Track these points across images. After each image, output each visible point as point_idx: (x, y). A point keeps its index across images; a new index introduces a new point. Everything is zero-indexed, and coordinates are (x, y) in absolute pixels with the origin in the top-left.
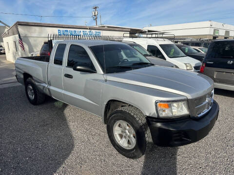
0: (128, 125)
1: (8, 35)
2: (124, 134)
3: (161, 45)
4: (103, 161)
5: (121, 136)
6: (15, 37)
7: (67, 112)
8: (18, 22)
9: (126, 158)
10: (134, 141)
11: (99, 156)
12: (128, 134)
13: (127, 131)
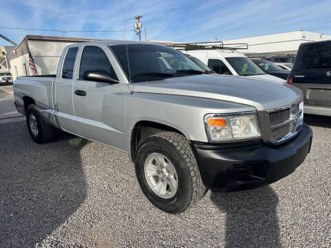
0: (166, 160)
1: (16, 56)
2: (161, 176)
3: (227, 59)
4: (127, 217)
5: (156, 178)
6: (25, 58)
7: (85, 152)
8: (28, 36)
9: (164, 213)
10: (175, 184)
11: (123, 210)
12: (167, 174)
13: (165, 170)
